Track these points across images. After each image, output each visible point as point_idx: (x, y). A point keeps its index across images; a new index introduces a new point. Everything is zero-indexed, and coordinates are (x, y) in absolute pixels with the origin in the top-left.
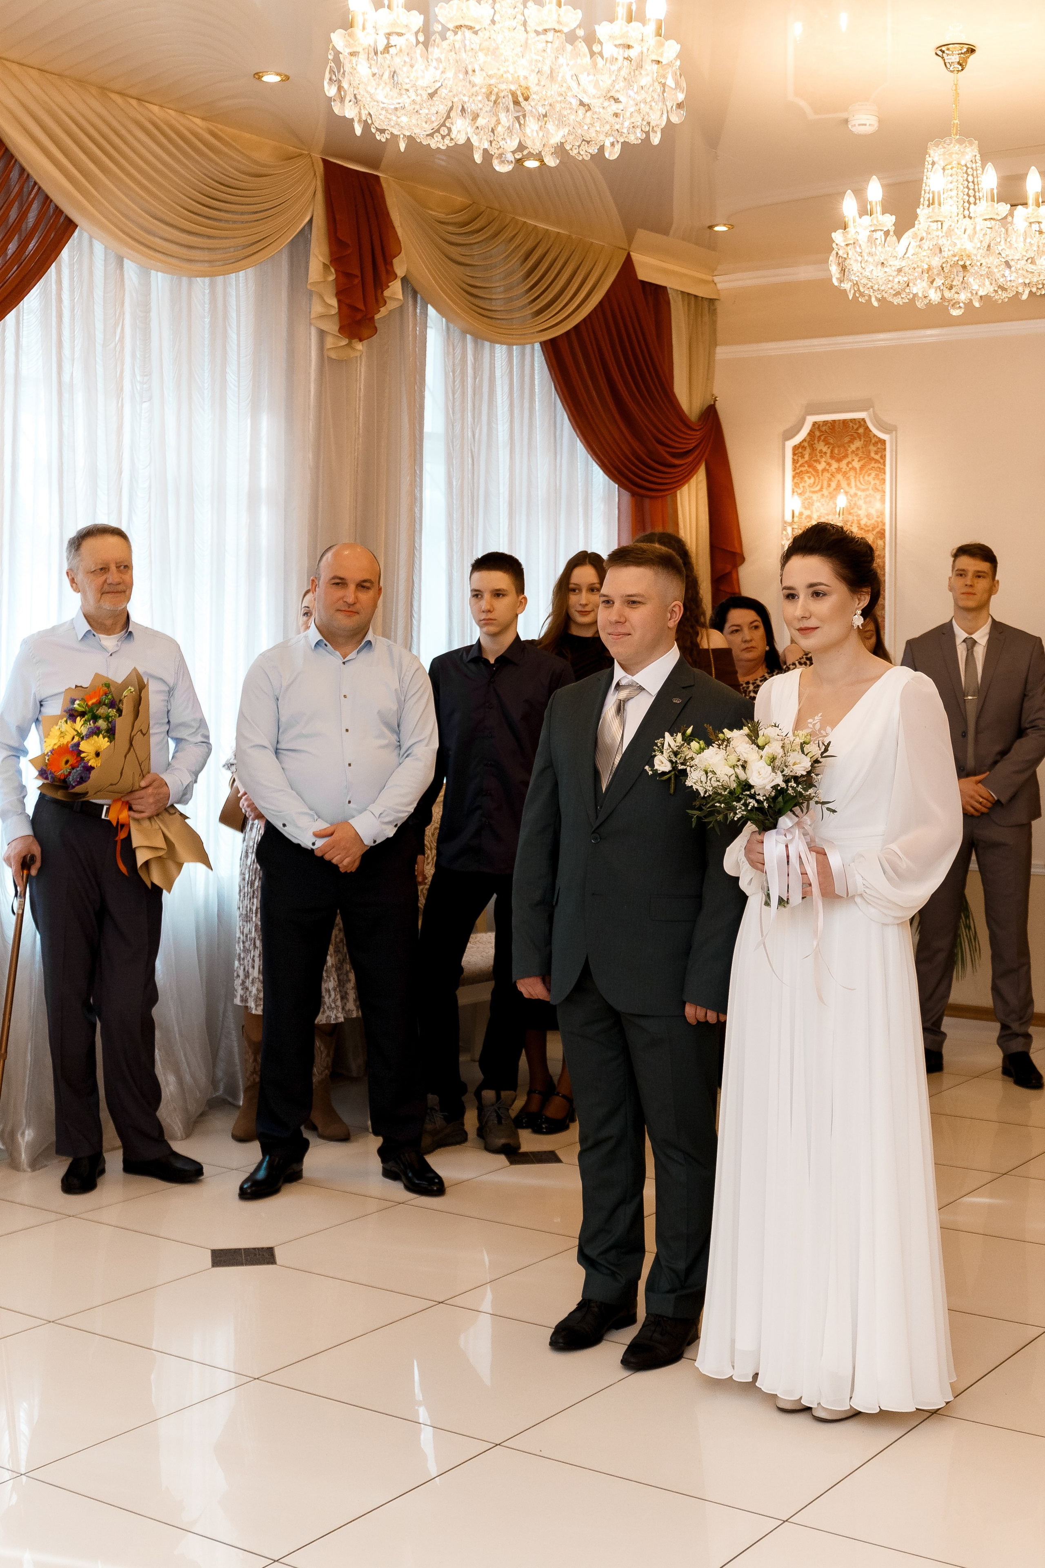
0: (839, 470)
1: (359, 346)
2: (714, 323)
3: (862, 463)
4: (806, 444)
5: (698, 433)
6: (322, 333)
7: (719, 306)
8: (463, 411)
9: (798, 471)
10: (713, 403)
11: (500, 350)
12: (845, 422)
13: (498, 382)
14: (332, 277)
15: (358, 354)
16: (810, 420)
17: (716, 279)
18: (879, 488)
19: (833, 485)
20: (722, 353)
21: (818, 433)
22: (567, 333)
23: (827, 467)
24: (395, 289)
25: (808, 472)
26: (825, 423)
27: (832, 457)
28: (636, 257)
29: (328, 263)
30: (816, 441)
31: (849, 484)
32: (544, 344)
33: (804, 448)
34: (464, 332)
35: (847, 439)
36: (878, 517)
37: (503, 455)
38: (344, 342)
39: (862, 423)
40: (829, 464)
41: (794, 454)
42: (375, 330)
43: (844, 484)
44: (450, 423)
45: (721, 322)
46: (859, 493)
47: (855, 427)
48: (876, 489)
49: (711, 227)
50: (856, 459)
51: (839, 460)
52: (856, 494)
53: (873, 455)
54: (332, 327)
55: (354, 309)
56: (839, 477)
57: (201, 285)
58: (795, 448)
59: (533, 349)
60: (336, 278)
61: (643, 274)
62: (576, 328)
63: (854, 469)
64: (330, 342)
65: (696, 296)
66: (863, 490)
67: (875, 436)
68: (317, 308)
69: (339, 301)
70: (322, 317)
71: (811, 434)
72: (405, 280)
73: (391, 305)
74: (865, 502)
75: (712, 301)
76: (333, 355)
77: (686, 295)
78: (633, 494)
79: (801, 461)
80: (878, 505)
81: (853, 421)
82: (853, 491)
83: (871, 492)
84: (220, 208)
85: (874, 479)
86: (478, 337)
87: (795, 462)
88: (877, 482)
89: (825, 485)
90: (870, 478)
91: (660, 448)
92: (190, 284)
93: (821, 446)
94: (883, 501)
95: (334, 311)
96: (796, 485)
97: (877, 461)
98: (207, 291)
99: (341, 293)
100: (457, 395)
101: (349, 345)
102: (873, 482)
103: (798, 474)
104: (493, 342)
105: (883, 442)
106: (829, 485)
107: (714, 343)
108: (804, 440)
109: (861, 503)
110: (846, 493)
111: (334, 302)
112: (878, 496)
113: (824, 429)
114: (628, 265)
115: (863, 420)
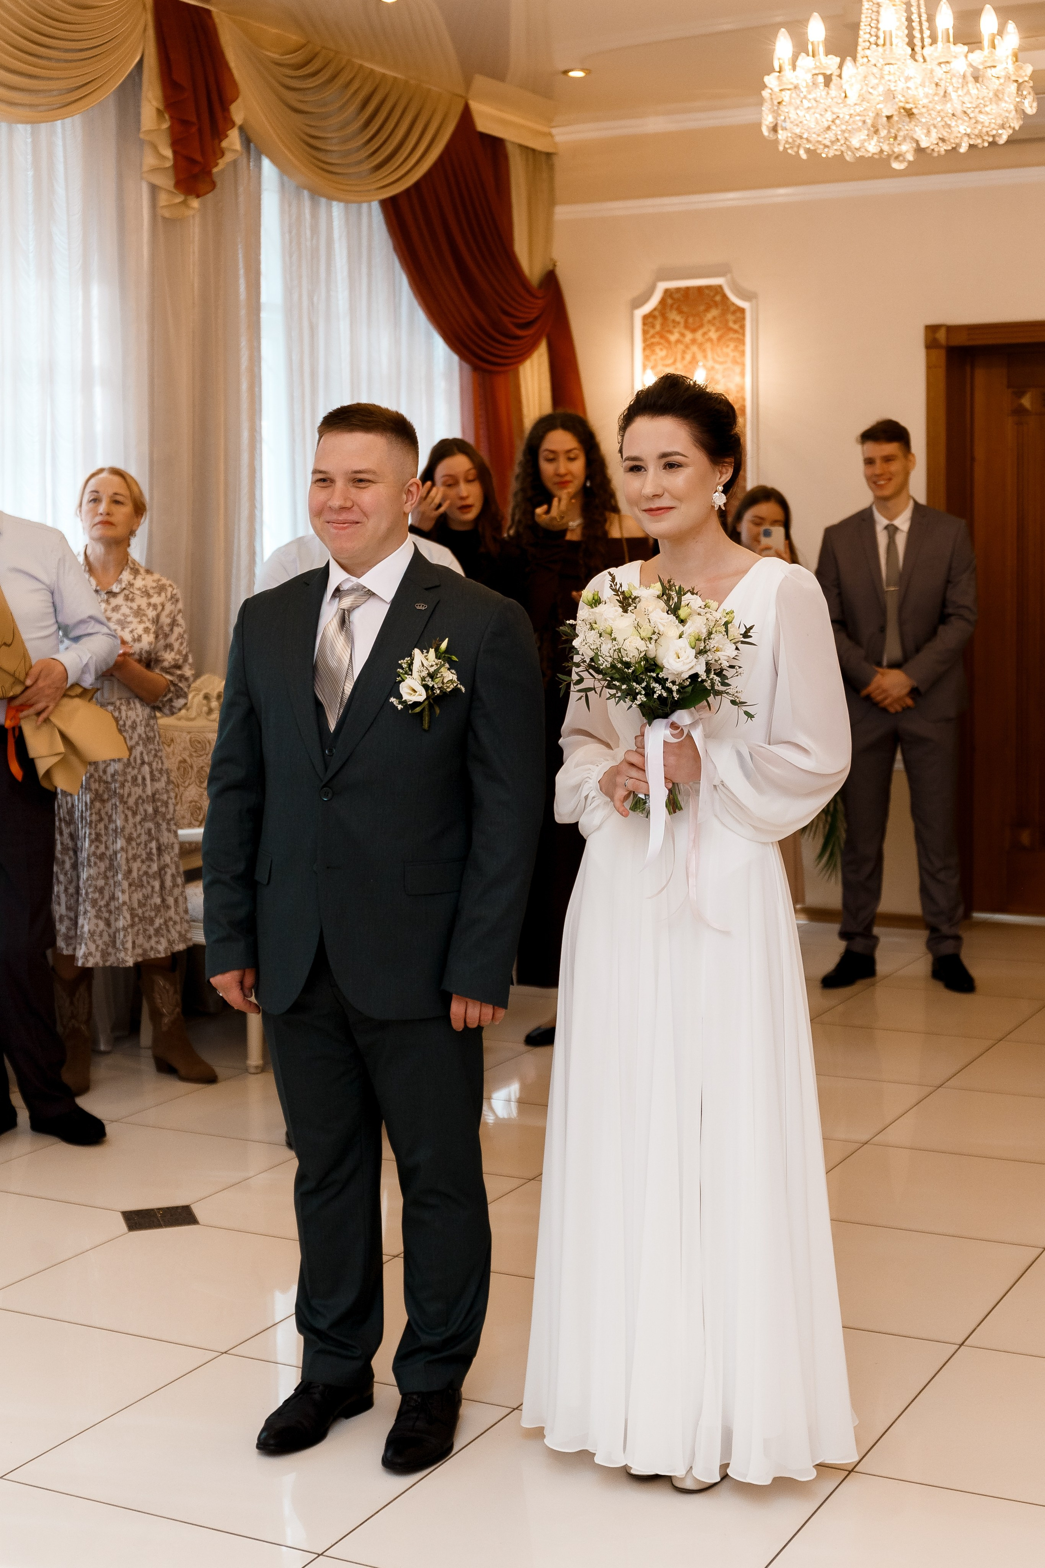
0: (694, 341)
1: (195, 203)
2: (551, 179)
3: (719, 333)
4: (657, 313)
5: (539, 301)
6: (154, 189)
7: (558, 162)
8: (300, 277)
9: (648, 343)
10: (551, 268)
11: (337, 209)
12: (700, 289)
13: (337, 245)
14: (166, 125)
15: (191, 212)
16: (662, 287)
17: (554, 131)
18: (739, 360)
19: (688, 357)
20: (562, 212)
21: (669, 301)
22: (407, 191)
23: (681, 338)
24: (233, 140)
25: (659, 344)
26: (678, 290)
27: (686, 327)
28: (475, 106)
29: (161, 107)
30: (668, 310)
31: (705, 357)
32: (384, 203)
33: (655, 317)
34: (300, 187)
35: (702, 308)
36: (738, 392)
37: (343, 326)
38: (180, 199)
39: (718, 290)
40: (683, 335)
41: (644, 324)
42: (213, 185)
43: (699, 356)
44: (288, 290)
45: (560, 178)
46: (717, 366)
47: (712, 294)
48: (735, 362)
49: (566, 72)
50: (713, 329)
51: (694, 331)
52: (713, 368)
53: (731, 324)
54: (166, 181)
55: (192, 161)
56: (695, 348)
57: (23, 131)
58: (648, 320)
59: (370, 207)
60: (171, 128)
61: (483, 125)
62: (417, 185)
63: (710, 340)
64: (163, 199)
65: (533, 150)
66: (721, 363)
67: (733, 304)
68: (150, 160)
69: (175, 153)
70: (154, 170)
71: (663, 302)
72: (241, 129)
73: (229, 157)
74: (724, 377)
75: (549, 155)
76: (167, 214)
77: (525, 149)
78: (475, 368)
79: (652, 332)
80: (737, 379)
81: (709, 287)
82: (710, 363)
83: (729, 364)
84: (48, 44)
85: (733, 351)
86: (315, 193)
87: (645, 332)
88: (737, 354)
89: (679, 356)
90: (728, 350)
91: (506, 319)
92: (11, 133)
93: (674, 315)
94: (743, 374)
95: (169, 164)
96: (646, 358)
97: (736, 331)
98: (29, 140)
99: (177, 143)
100: (295, 257)
101: (184, 203)
102: (732, 354)
103: (648, 346)
104: (331, 198)
105: (742, 311)
106: (683, 358)
107: (552, 202)
108: (655, 309)
109: (719, 377)
110: (704, 366)
111: (168, 153)
112: (738, 369)
113: (676, 296)
114: (466, 117)
115: (720, 287)
